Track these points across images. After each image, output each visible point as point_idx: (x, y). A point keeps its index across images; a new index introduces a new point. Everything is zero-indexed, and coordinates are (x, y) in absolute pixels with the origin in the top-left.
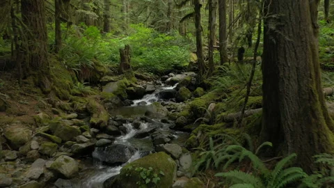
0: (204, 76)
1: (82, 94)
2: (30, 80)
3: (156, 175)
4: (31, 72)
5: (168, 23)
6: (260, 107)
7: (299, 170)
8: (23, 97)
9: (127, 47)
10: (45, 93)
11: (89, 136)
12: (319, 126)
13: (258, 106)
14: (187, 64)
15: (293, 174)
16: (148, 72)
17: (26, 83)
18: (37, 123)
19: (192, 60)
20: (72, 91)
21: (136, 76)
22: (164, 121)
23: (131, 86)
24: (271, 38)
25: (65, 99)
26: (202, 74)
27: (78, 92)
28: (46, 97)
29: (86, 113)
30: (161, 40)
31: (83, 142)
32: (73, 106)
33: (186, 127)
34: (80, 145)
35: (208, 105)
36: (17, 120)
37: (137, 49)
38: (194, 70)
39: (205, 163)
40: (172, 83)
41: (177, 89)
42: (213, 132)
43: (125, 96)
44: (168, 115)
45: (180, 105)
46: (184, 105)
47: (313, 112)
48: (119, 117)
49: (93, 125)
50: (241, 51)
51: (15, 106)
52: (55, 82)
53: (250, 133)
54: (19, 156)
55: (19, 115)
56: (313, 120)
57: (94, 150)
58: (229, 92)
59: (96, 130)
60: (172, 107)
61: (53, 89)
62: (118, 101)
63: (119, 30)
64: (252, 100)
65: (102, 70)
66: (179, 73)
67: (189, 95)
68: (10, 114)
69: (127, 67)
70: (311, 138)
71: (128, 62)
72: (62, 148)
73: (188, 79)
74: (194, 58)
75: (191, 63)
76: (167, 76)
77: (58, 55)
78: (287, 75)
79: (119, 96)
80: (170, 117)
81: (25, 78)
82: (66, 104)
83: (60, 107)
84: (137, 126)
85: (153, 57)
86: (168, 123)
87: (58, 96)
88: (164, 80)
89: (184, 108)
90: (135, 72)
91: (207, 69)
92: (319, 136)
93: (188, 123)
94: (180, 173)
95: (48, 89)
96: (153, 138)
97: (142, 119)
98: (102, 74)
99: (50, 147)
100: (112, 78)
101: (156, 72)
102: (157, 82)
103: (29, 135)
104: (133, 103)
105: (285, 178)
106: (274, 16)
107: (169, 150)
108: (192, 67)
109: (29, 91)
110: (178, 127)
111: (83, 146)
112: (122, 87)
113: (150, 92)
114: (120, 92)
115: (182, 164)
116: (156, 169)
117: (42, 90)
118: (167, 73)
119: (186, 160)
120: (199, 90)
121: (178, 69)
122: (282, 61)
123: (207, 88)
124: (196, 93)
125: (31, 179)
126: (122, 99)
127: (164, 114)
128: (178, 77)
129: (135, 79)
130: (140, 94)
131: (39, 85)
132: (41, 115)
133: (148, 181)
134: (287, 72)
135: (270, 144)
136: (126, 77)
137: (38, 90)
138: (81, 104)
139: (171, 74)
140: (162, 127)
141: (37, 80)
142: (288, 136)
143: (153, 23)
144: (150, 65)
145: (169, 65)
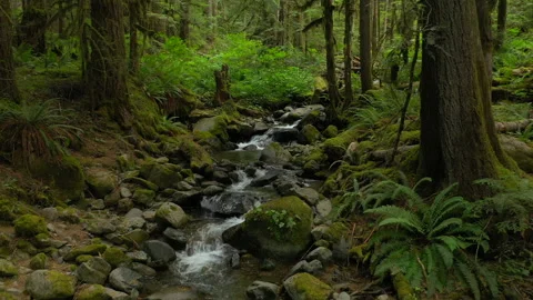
0: (338, 109)
1: (170, 133)
2: (104, 111)
3: (291, 219)
4: (106, 101)
5: (279, 34)
6: (417, 143)
7: (459, 199)
8: (97, 134)
9: (225, 68)
10: (125, 130)
11: (194, 182)
12: (483, 151)
13: (414, 142)
14: (311, 93)
15: (453, 204)
16: (254, 104)
17: (99, 116)
18: (122, 167)
19: (319, 88)
20: (158, 127)
21: (239, 110)
22: (286, 167)
23: (233, 123)
24: (430, 53)
25: (149, 138)
26: (335, 107)
27: (165, 129)
28: (127, 134)
29: (182, 156)
30: (271, 57)
31: (186, 190)
32: (161, 147)
33: (318, 174)
34: (184, 193)
35: (347, 144)
36: (96, 161)
37: (237, 71)
38: (322, 102)
39: (349, 208)
40: (291, 120)
41: (299, 127)
42: (357, 173)
43: (225, 137)
44: (290, 161)
45: (307, 148)
46: (312, 148)
47: (477, 137)
48: (226, 161)
49: (195, 170)
50: (395, 69)
51: (90, 145)
52: (135, 115)
53: (405, 172)
54: (108, 206)
55: (98, 157)
56: (477, 145)
57: (202, 199)
58: (375, 128)
59: (199, 177)
60: (296, 150)
61: (135, 124)
62: (217, 144)
63: (203, 42)
64: (406, 135)
65: (193, 100)
66: (299, 106)
67: (317, 136)
68: (86, 154)
69: (226, 97)
70: (474, 166)
71: (225, 89)
72: (159, 197)
73: (316, 113)
74: (322, 84)
75: (317, 91)
76: (281, 111)
77: (135, 78)
78: (447, 95)
79: (219, 136)
80: (295, 163)
81: (96, 109)
82: (153, 145)
83: (145, 148)
84: (251, 173)
85: (260, 83)
86: (292, 169)
87: (140, 133)
88: (277, 117)
89: (313, 151)
90: (237, 105)
91: (342, 100)
92: (483, 163)
93: (321, 169)
94: (317, 220)
95: (127, 123)
96: (275, 186)
97: (257, 165)
98: (192, 106)
99: (147, 194)
100: (205, 113)
101: (265, 106)
102: (269, 119)
103: (115, 182)
104: (237, 147)
105: (444, 209)
106: (432, 29)
107: (302, 194)
108: (319, 98)
109: (105, 126)
110: (308, 174)
111: (188, 194)
112: (222, 124)
114: (219, 132)
115: (320, 211)
116: (291, 212)
117: (120, 124)
118: (282, 106)
119: (325, 206)
120: (332, 128)
121: (298, 101)
122: (442, 79)
123: (342, 126)
124: (327, 132)
125: (134, 228)
126: (223, 142)
127: (286, 160)
128: (299, 111)
129: (237, 114)
130: (247, 135)
131: (117, 118)
132: (125, 156)
133: (282, 225)
134: (448, 92)
135: (430, 179)
136: (226, 110)
137: (115, 125)
138: (172, 144)
139: (287, 108)
140: (285, 174)
141: (113, 112)
142: (449, 165)
143: (257, 33)
144: (257, 95)
145: (284, 95)
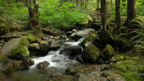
16: (56, 28)
38: (92, 27)
40: (76, 38)
66: (80, 29)
71: (36, 19)
76: (70, 32)
88: (68, 35)
100: (15, 34)
101: (62, 29)
102: (63, 36)
113: (55, 49)
118: (71, 29)
121: (80, 27)
128: (80, 33)
139: (74, 30)
144: (58, 23)
145: (72, 23)
